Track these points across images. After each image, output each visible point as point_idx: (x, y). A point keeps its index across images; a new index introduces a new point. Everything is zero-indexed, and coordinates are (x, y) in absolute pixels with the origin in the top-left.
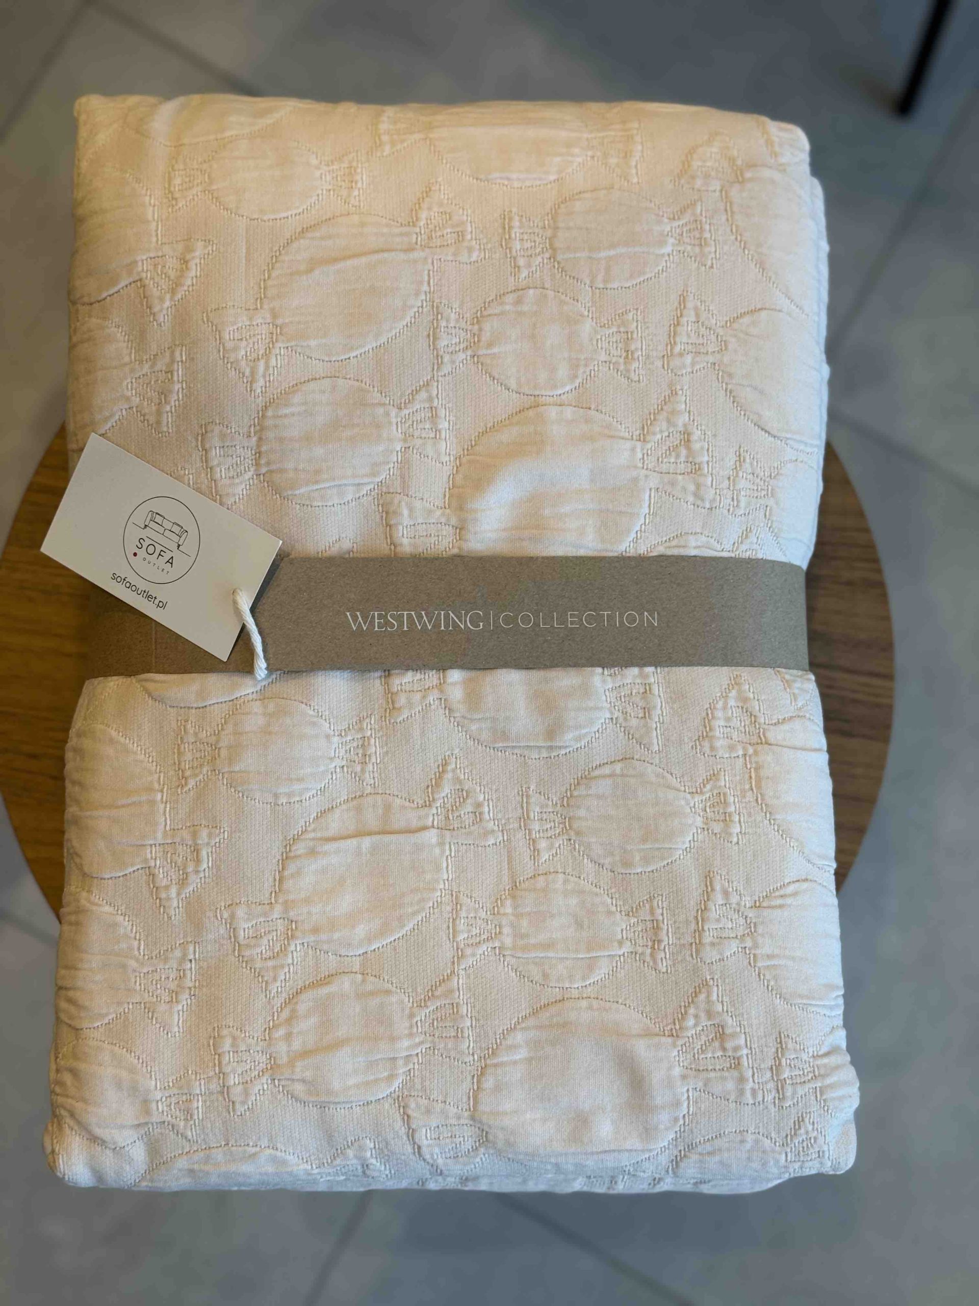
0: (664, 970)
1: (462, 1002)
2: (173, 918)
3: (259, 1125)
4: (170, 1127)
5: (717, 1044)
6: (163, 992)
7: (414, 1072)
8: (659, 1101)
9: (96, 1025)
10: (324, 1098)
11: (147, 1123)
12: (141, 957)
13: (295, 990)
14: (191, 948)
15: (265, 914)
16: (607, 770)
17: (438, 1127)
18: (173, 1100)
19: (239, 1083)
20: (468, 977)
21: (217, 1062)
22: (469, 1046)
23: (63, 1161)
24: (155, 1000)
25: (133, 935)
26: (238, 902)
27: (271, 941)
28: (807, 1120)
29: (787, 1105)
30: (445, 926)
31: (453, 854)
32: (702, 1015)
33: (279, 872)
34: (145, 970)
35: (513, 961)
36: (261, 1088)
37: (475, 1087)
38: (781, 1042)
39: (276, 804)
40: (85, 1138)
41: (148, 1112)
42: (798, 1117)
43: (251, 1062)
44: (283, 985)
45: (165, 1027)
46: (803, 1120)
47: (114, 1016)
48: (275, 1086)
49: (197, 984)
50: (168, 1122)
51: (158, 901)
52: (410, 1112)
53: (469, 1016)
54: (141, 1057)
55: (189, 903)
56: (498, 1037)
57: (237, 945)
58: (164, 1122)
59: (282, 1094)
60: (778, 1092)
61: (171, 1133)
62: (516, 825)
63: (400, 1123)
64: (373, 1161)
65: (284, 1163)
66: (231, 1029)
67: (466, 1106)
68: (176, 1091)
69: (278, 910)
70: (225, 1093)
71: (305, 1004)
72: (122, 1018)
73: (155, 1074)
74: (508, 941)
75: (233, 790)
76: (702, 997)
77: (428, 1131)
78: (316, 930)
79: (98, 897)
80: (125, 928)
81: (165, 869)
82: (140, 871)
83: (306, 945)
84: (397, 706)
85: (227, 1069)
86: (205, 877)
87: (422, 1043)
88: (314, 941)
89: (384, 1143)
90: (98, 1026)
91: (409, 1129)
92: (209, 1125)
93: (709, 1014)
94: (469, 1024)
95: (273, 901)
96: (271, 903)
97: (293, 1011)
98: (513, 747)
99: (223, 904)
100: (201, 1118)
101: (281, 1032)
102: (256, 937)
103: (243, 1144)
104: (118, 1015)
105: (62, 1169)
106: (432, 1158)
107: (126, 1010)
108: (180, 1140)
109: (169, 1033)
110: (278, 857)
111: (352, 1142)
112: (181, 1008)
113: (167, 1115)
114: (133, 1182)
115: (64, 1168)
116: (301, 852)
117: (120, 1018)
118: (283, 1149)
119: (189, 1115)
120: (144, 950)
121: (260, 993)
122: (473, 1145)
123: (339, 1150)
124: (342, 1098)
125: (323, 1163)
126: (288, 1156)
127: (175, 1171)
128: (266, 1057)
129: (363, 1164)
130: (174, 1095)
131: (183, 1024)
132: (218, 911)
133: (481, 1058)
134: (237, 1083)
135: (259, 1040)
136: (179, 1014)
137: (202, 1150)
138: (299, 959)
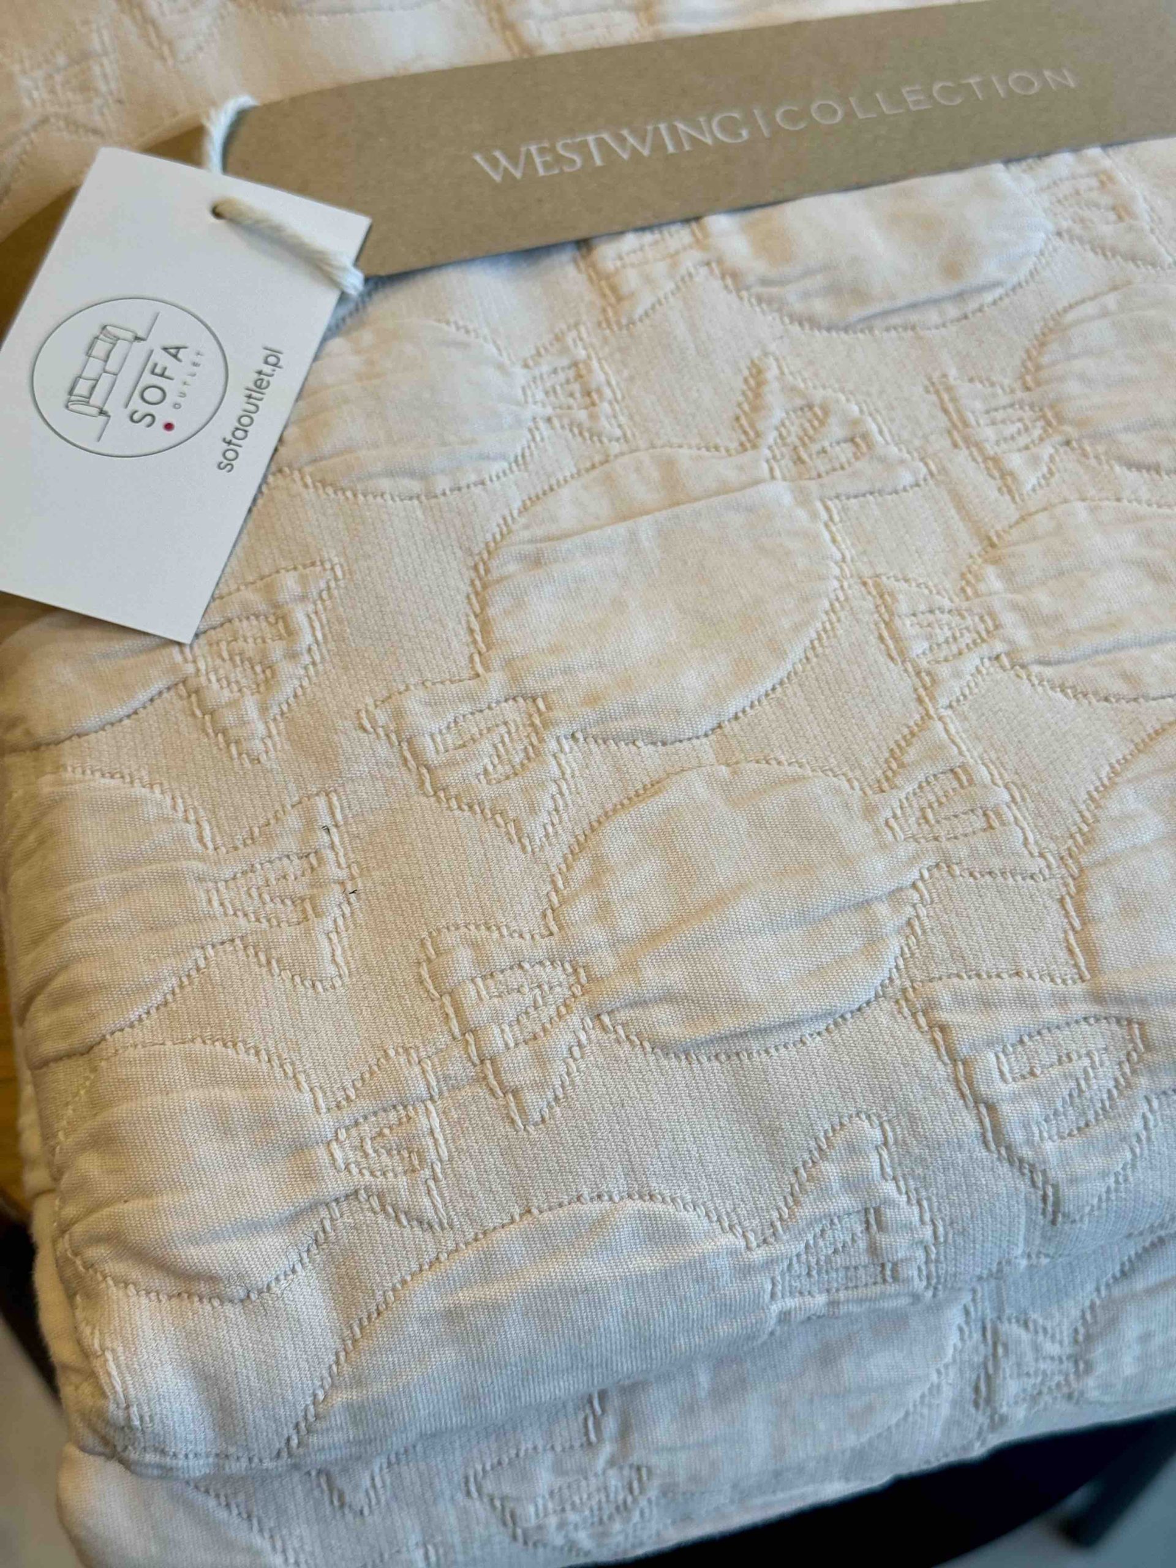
1: (971, 761)
2: (263, 758)
3: (594, 1133)
4: (374, 1201)
6: (280, 906)
7: (922, 925)
9: (133, 1017)
10: (729, 1023)
11: (313, 1207)
12: (211, 851)
13: (586, 826)
14: (321, 802)
15: (472, 697)
16: (1090, 308)
17: (1021, 1042)
18: (366, 1129)
19: (517, 1045)
20: (964, 717)
21: (450, 1011)
22: (1026, 839)
23: (118, 1367)
24: (265, 925)
25: (181, 815)
26: (402, 688)
27: (500, 746)
30: (873, 639)
31: (836, 518)
33: (476, 616)
34: (228, 874)
35: (1048, 672)
36: (573, 1042)
37: (1077, 924)
39: (431, 495)
41: (310, 1175)
43: (531, 989)
44: (556, 821)
45: (304, 972)
47: (174, 981)
48: (604, 1028)
49: (355, 870)
50: (367, 1189)
51: (220, 736)
52: (944, 1016)
53: (1000, 782)
54: (262, 1047)
55: (291, 723)
56: (1083, 807)
57: (424, 771)
58: (356, 1192)
59: (627, 1046)
61: (381, 1217)
62: (946, 443)
63: (928, 1050)
64: (889, 1188)
65: (677, 1234)
66: (463, 930)
68: (366, 1105)
69: (496, 686)
70: (491, 1077)
71: (616, 845)
72: (196, 981)
73: (307, 1079)
74: (1022, 636)
75: (330, 490)
77: (1001, 1056)
78: (593, 700)
79: (79, 770)
80: (159, 805)
81: (221, 672)
82: (165, 695)
83: (579, 735)
84: (624, 290)
85: (478, 1015)
86: (314, 663)
87: (915, 858)
88: (596, 725)
89: (904, 1121)
90: (140, 1020)
91: (955, 1066)
92: (471, 1170)
95: (480, 670)
96: (478, 675)
97: (598, 860)
98: (885, 314)
99: (369, 701)
100: (445, 1155)
101: (583, 906)
102: (464, 746)
103: (565, 1199)
104: (185, 980)
105: (119, 1388)
106: (1029, 1142)
107: (202, 963)
108: (407, 1231)
109: (318, 984)
110: (466, 588)
111: (827, 1138)
112: (331, 926)
113: (360, 1172)
114: (309, 1400)
115: (124, 1382)
116: (512, 568)
117: (191, 983)
118: (667, 1193)
119: (414, 1157)
120: (213, 840)
121: (509, 846)
122: (1118, 1074)
123: (802, 1171)
124: (774, 1015)
125: (772, 1225)
126: (684, 1213)
127: (413, 1328)
128: (564, 970)
129: (866, 1210)
130: (365, 1118)
131: (345, 958)
132: (363, 714)
133: (1062, 858)
134: (512, 1045)
135: (537, 937)
136: (330, 939)
137: (467, 1244)
138: (574, 765)
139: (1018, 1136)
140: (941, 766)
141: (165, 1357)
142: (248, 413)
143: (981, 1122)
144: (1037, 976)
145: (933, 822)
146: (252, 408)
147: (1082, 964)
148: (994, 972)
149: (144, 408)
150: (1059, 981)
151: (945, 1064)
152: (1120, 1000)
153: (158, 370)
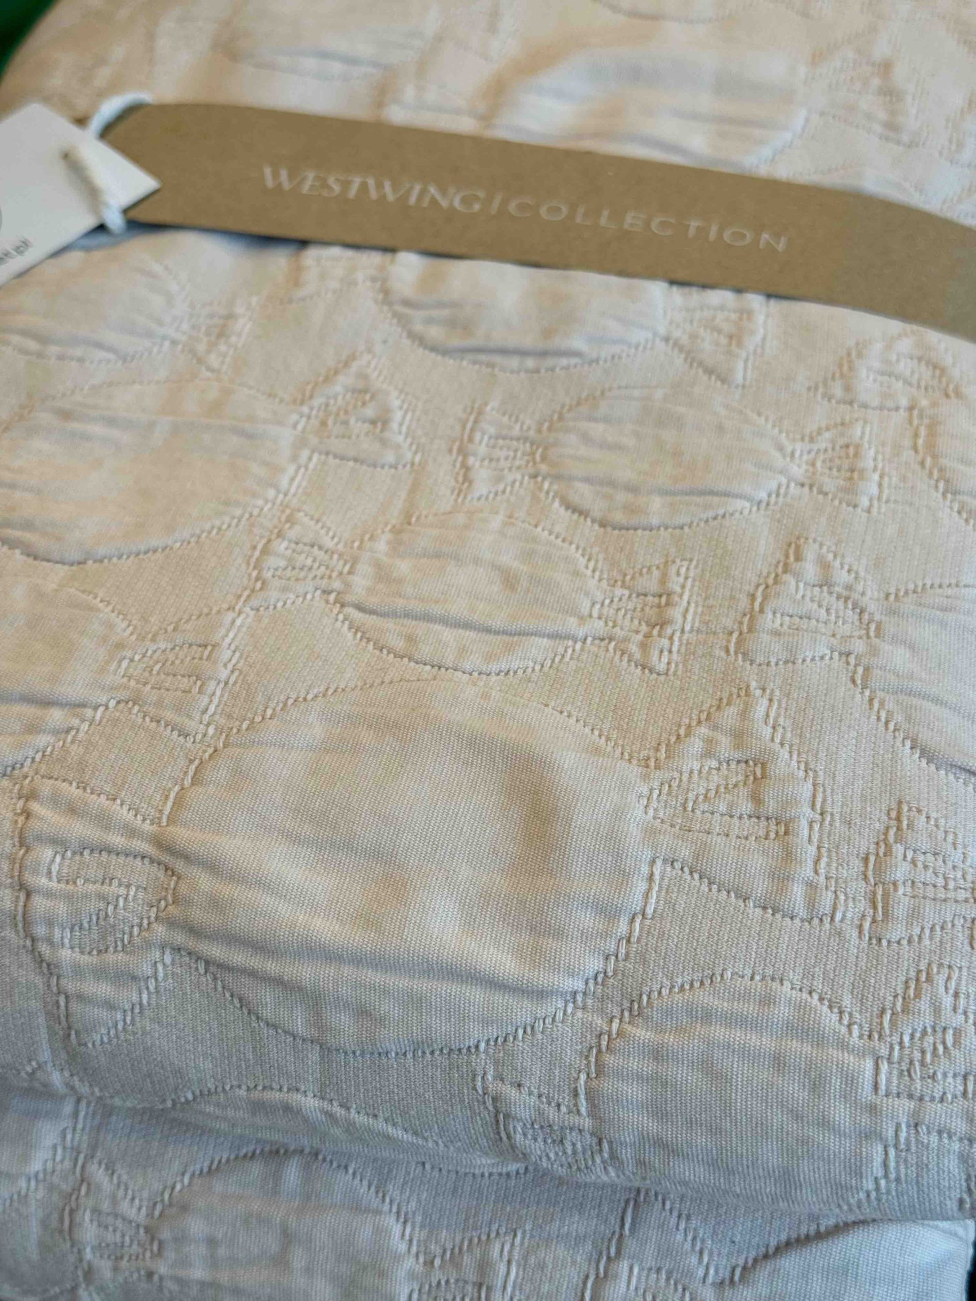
1: (226, 645)
5: (744, 792)
7: (76, 736)
17: (82, 852)
22: (207, 709)
28: (940, 980)
29: (894, 938)
30: (249, 545)
31: (310, 467)
32: (724, 740)
37: (187, 781)
38: (898, 819)
42: (919, 972)
46: (929, 979)
52: (36, 807)
53: (230, 666)
56: (272, 706)
60: (875, 908)
62: (445, 447)
63: (7, 826)
67: (153, 815)
76: (732, 713)
77: (59, 857)
91: (20, 848)
93: (741, 740)
94: (223, 678)
139: (41, 932)
140: (200, 640)
143: (17, 907)
144: (126, 807)
145: (154, 672)
147: (167, 812)
148: (98, 790)
150: (140, 817)
151: (13, 843)
152: (172, 851)
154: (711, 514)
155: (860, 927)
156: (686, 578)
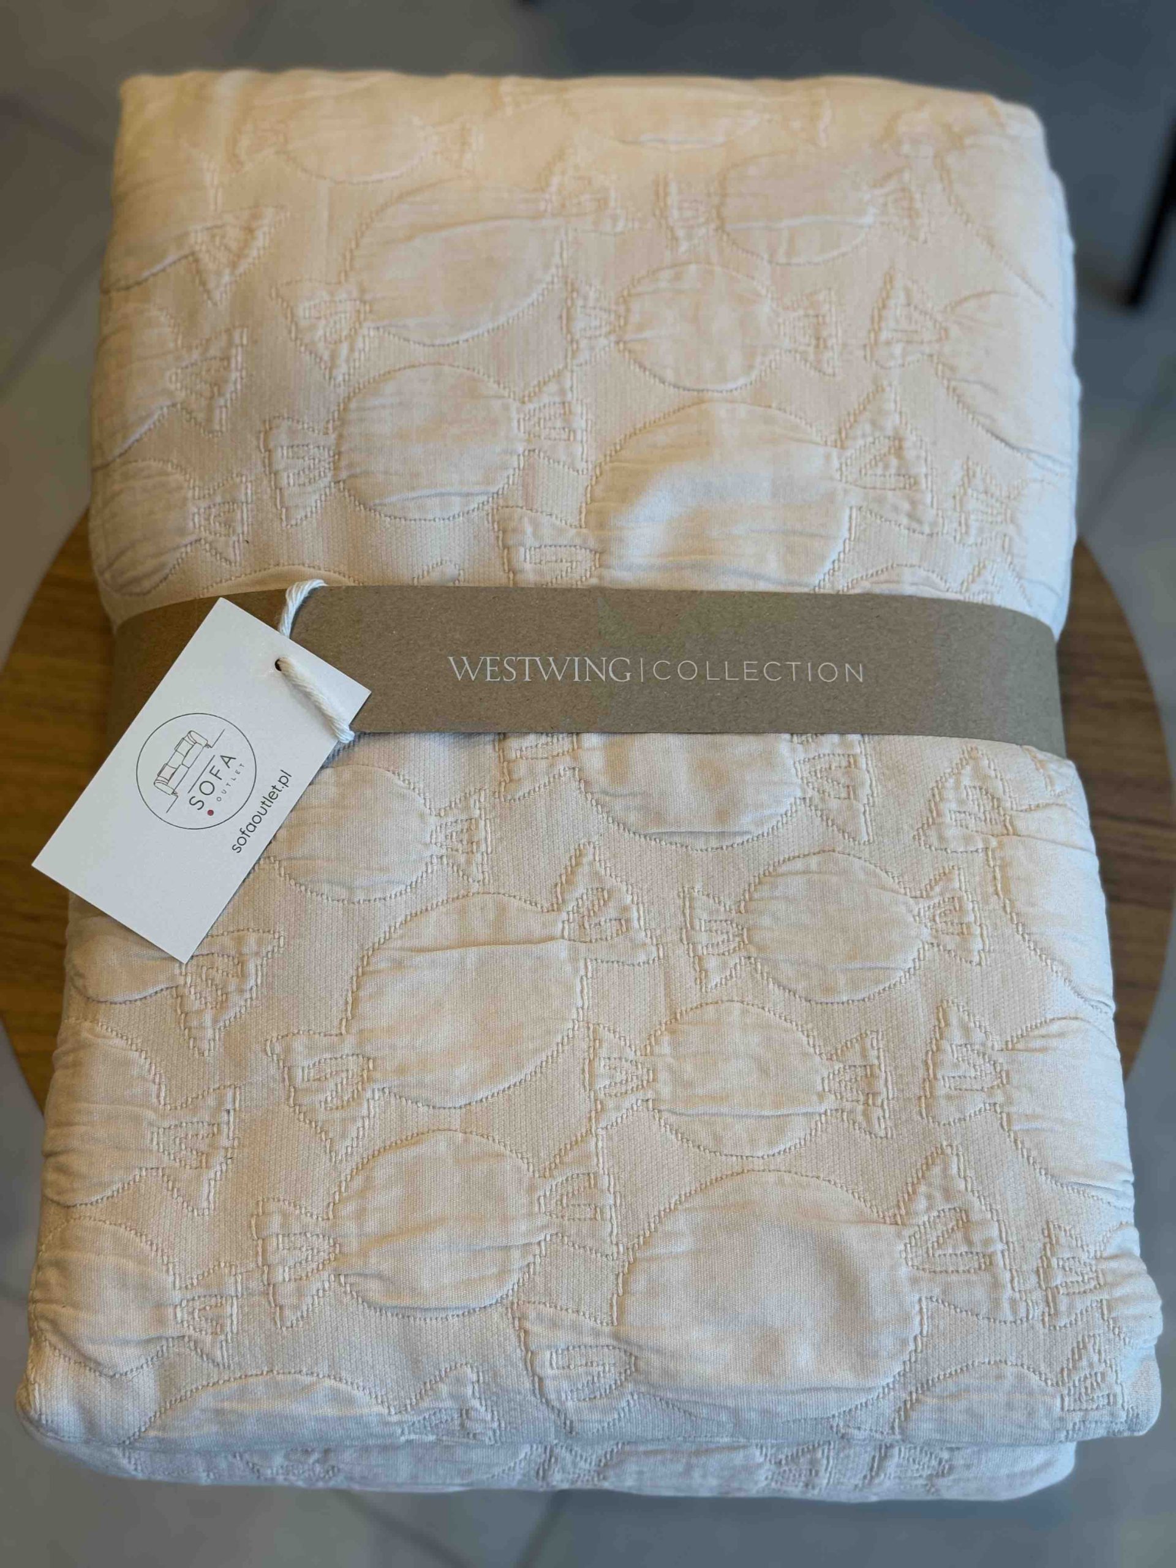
0: (882, 1133)
1: (601, 1172)
2: (206, 1054)
3: (317, 1341)
4: (192, 1344)
5: (959, 1235)
6: (189, 1154)
7: (534, 1269)
8: (879, 1313)
9: (94, 1199)
10: (407, 1302)
11: (159, 1338)
12: (161, 1106)
13: (371, 1152)
14: (230, 1094)
15: (332, 1048)
16: (799, 865)
17: (568, 1349)
18: (198, 1304)
19: (290, 1280)
20: (610, 1138)
21: (260, 1250)
22: (612, 1232)
23: (40, 1394)
24: (178, 1164)
25: (152, 1076)
26: (296, 1031)
27: (339, 1086)
28: (1090, 1347)
29: (1062, 1324)
30: (579, 1069)
31: (590, 975)
32: (938, 1195)
33: (352, 992)
34: (166, 1124)
35: (673, 1119)
36: (321, 1287)
37: (621, 1291)
38: (1049, 1236)
39: (351, 902)
40: (72, 1362)
41: (161, 1321)
42: (1078, 1343)
43: (307, 1250)
44: (355, 1145)
45: (190, 1201)
46: (1085, 1347)
47: (120, 1185)
48: (340, 1284)
49: (236, 1143)
50: (190, 1337)
51: (187, 1031)
52: (528, 1325)
53: (612, 1190)
54: (155, 1242)
55: (228, 1034)
56: (652, 1220)
57: (293, 1090)
58: (184, 1337)
59: (349, 1297)
60: (1049, 1306)
61: (193, 1353)
62: (676, 937)
63: (514, 1339)
64: (475, 1403)
65: (350, 1401)
66: (281, 1203)
67: (607, 1319)
68: (201, 1291)
69: (349, 1045)
70: (271, 1294)
71: (382, 1172)
72: (132, 1188)
73: (174, 1268)
74: (666, 1091)
75: (293, 882)
76: (937, 1170)
77: (554, 1355)
78: (401, 1070)
79: (105, 1027)
80: (141, 1067)
81: (199, 988)
82: (164, 992)
83: (387, 1091)
84: (515, 777)
85: (273, 1259)
86: (251, 998)
87: (545, 1227)
88: (398, 1086)
89: (491, 1374)
90: (97, 1202)
92: (247, 1342)
93: (948, 1193)
94: (612, 1202)
95: (344, 1032)
96: (341, 1034)
97: (368, 1179)
98: (672, 834)
99: (275, 1035)
100: (235, 1331)
101: (350, 1208)
102: (319, 1080)
103: (293, 1371)
104: (126, 1185)
105: (38, 1406)
106: (559, 1398)
107: (138, 1178)
108: (205, 1365)
109: (195, 1211)
110: (352, 972)
111: (446, 1372)
112: (213, 1176)
113: (188, 1326)
114: (136, 1430)
115: (41, 1403)
116: (383, 965)
117: (129, 1189)
118: (350, 1380)
119: (219, 1326)
120: (165, 1098)
121: (322, 1154)
122: (617, 1378)
123: (428, 1384)
124: (433, 1303)
125: (406, 1405)
126: (356, 1392)
127: (197, 1413)
128: (329, 1243)
129: (461, 1410)
130: (199, 1297)
131: (214, 1198)
132: (268, 1043)
133: (628, 1249)
134: (287, 1280)
135: (320, 1219)
136: (210, 1185)
137: (235, 1379)
138: (377, 1110)
139: (552, 1396)
140: (583, 1170)
141: (65, 1395)
142: (259, 815)
143: (534, 1386)
144: (587, 1316)
145: (565, 1205)
146: (263, 812)
147: (615, 1316)
148: (565, 1307)
149: (199, 796)
150: (599, 1322)
151: (522, 1350)
152: (628, 1343)
153: (214, 772)
154: (881, 987)
155: (1043, 1320)
156: (878, 1049)
